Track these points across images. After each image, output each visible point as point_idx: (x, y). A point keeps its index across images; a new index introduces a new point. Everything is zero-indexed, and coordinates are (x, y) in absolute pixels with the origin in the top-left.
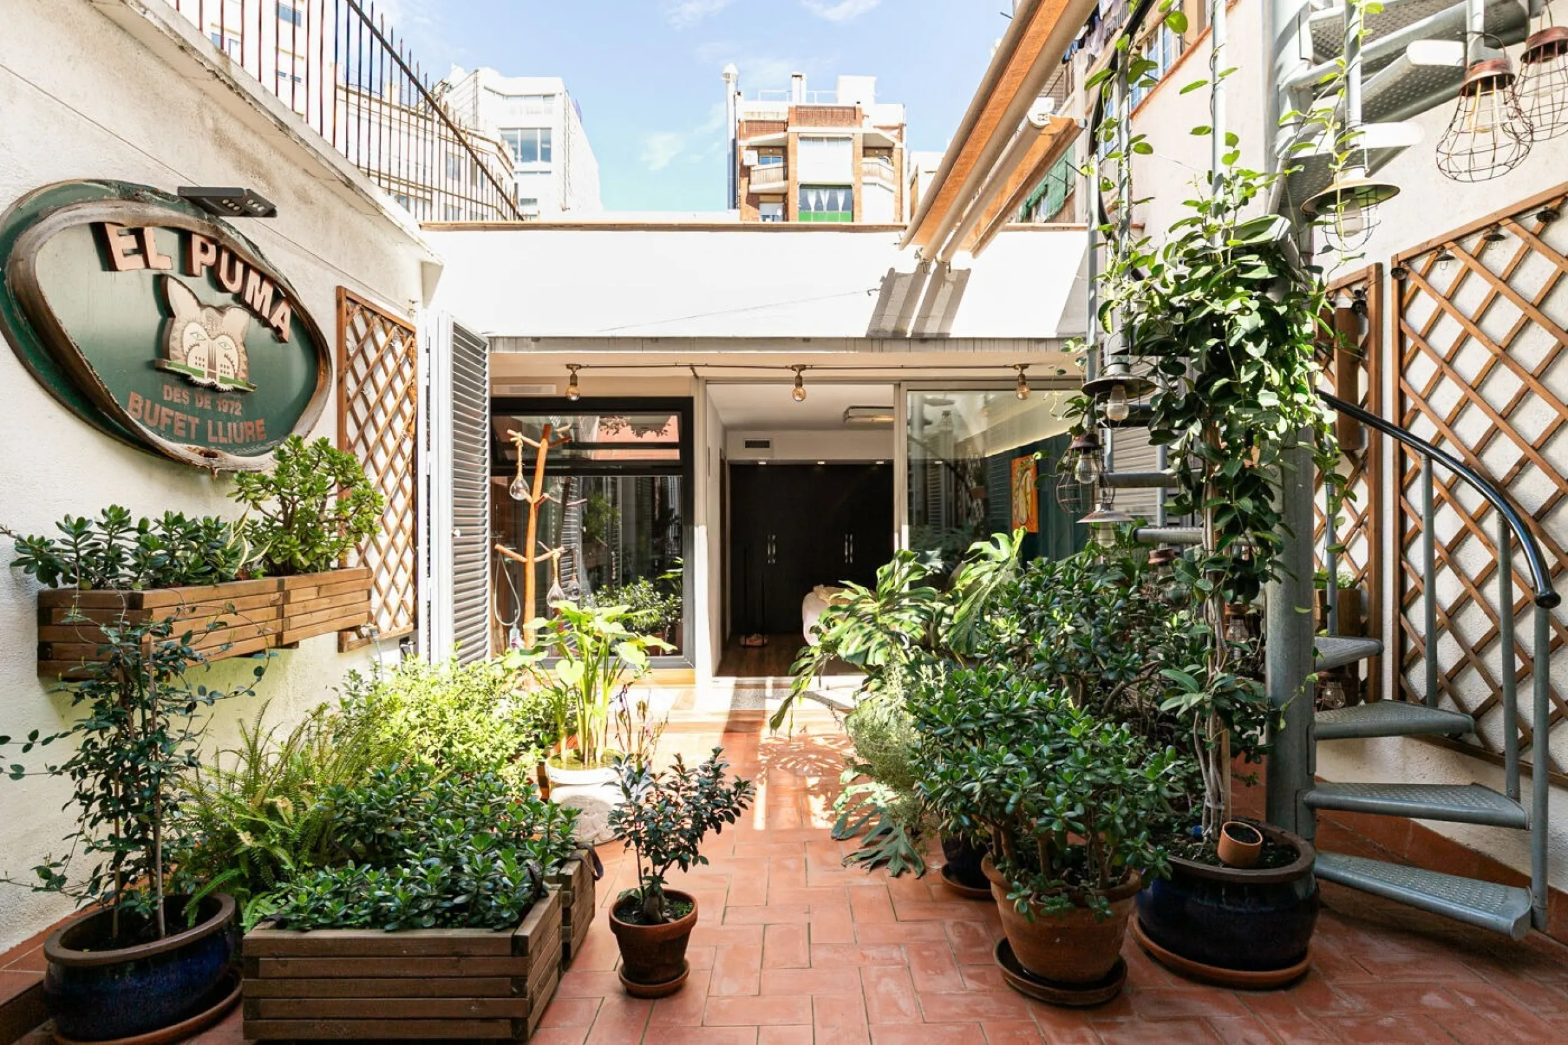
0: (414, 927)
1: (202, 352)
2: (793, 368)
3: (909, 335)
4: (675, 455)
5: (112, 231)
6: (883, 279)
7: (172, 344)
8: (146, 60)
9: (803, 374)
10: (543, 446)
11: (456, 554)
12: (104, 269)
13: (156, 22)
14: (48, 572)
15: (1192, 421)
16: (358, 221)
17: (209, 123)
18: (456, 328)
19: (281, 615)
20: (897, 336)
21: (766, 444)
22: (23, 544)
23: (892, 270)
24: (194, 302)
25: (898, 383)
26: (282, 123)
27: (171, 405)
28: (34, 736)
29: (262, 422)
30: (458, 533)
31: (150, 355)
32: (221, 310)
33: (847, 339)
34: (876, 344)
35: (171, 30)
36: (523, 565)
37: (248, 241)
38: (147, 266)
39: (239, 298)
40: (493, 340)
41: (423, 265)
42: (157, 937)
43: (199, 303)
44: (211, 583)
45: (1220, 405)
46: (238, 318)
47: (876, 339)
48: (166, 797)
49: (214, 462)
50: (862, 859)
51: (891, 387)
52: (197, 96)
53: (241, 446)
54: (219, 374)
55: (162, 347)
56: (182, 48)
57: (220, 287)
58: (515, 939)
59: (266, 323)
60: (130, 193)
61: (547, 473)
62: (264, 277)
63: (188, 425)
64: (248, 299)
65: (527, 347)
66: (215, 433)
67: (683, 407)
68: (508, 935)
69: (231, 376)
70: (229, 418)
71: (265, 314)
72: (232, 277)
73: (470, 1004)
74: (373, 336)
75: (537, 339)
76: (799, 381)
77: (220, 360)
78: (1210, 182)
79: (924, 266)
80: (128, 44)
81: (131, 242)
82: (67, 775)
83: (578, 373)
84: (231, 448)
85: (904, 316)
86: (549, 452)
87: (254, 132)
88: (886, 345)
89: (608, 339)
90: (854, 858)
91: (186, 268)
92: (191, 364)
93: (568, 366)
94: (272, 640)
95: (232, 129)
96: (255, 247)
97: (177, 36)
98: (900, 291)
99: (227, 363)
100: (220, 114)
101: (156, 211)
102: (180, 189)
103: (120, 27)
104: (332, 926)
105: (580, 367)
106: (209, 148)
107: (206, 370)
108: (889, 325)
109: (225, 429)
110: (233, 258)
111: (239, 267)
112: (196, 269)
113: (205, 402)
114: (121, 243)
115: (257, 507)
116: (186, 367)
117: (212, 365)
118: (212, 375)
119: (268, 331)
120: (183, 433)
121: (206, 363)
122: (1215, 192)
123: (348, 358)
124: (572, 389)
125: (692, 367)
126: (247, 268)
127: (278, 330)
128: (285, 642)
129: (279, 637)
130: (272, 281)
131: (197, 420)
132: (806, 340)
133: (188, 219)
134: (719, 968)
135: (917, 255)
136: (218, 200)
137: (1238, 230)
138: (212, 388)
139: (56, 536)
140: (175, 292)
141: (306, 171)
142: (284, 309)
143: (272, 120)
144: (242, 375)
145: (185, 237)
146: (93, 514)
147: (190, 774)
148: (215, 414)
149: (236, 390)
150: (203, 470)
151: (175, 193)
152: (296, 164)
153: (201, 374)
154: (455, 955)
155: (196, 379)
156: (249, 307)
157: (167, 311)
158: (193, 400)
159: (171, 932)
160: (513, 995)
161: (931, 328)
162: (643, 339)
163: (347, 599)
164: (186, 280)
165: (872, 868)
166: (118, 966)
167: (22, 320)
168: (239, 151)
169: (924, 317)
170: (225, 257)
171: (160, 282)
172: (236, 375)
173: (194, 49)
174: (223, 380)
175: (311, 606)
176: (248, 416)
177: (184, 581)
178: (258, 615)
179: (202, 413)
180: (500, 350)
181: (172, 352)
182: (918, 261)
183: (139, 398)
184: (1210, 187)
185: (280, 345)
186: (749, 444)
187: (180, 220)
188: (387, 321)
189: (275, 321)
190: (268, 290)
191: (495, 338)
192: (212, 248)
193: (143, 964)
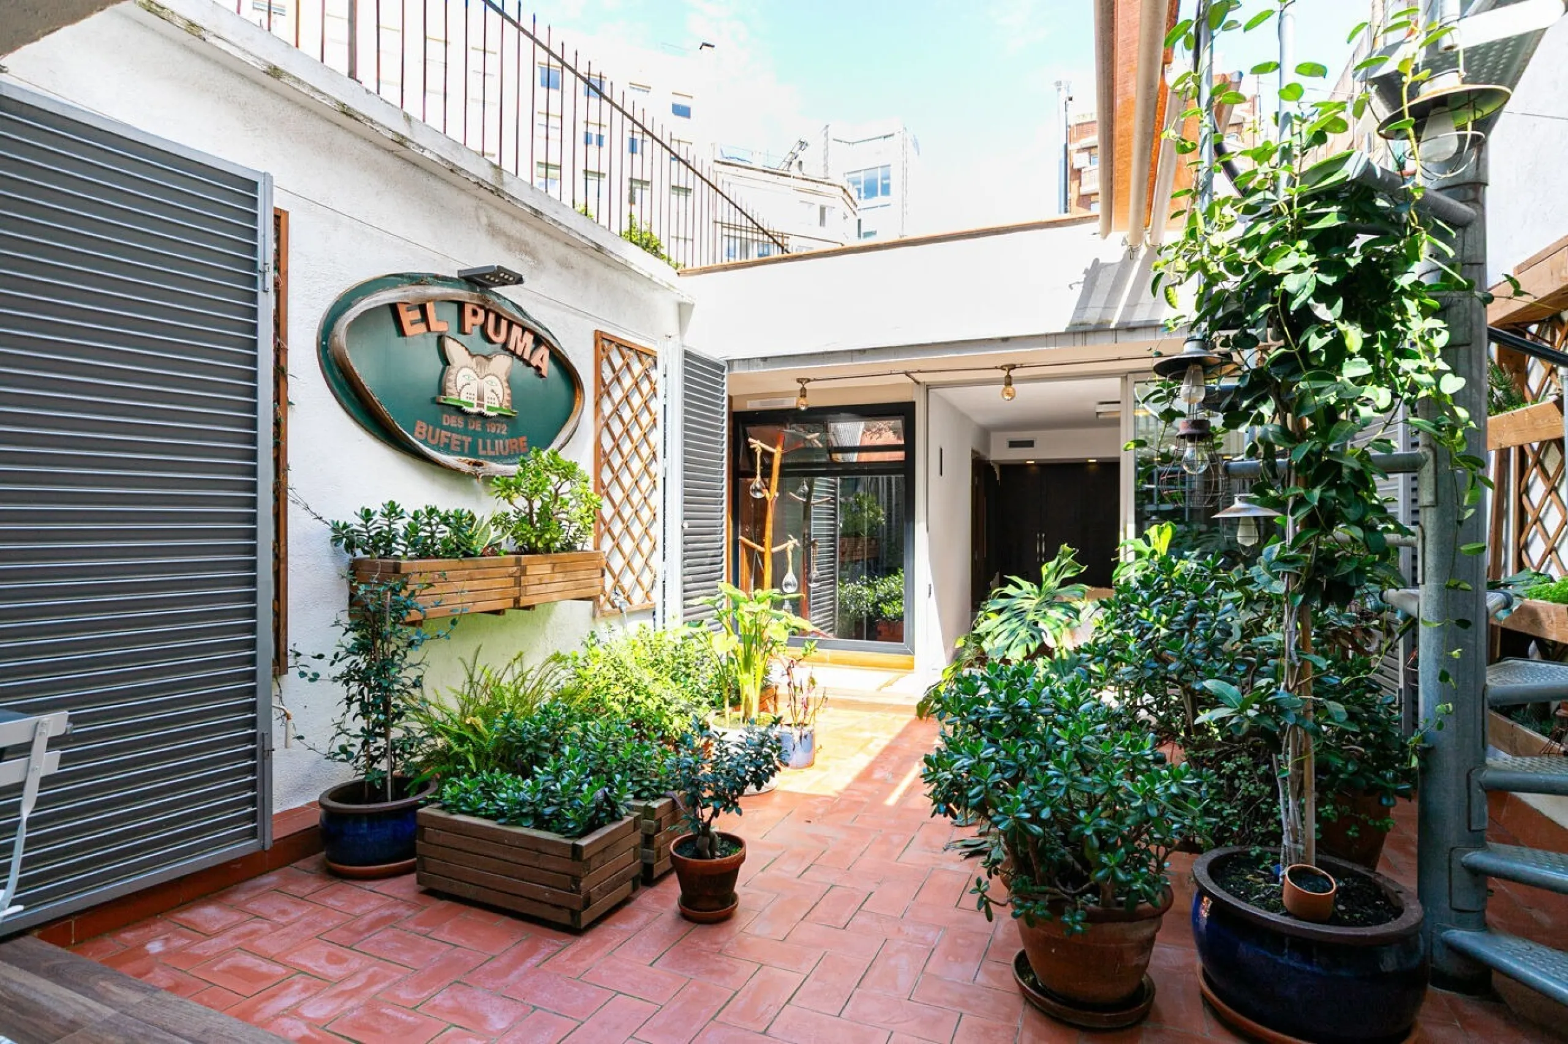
0: (519, 824)
1: (473, 389)
2: (1002, 368)
3: (1113, 326)
4: (899, 456)
5: (402, 310)
6: (1086, 272)
7: (449, 384)
8: (433, 183)
9: (1013, 373)
10: (777, 452)
11: (685, 543)
12: (399, 336)
13: (431, 157)
14: (350, 546)
15: (1264, 399)
16: (614, 276)
17: (484, 220)
18: (687, 354)
19: (518, 583)
20: (1100, 329)
21: (1030, 444)
22: (336, 528)
23: (1096, 261)
24: (466, 353)
25: (1125, 376)
26: (536, 211)
27: (448, 429)
28: (336, 655)
29: (524, 439)
30: (686, 525)
31: (433, 392)
32: (488, 358)
33: (1047, 335)
34: (1079, 337)
35: (442, 159)
36: (762, 555)
37: (513, 304)
38: (429, 329)
39: (505, 346)
40: (730, 363)
41: (680, 305)
42: (386, 801)
43: (470, 354)
44: (457, 557)
45: (1291, 380)
46: (502, 363)
47: (1080, 331)
48: (396, 706)
49: (479, 470)
50: (966, 846)
51: (1117, 381)
52: (474, 202)
53: (506, 457)
54: (486, 404)
55: (442, 390)
56: (452, 170)
57: (490, 341)
58: (575, 846)
59: (528, 364)
60: (416, 279)
61: (782, 474)
62: (525, 329)
63: (462, 443)
64: (511, 346)
65: (757, 365)
66: (485, 448)
67: (904, 412)
68: (570, 842)
69: (497, 406)
70: (497, 436)
71: (526, 356)
72: (497, 331)
73: (545, 891)
74: (628, 366)
75: (765, 359)
76: (1009, 381)
77: (487, 394)
78: (1276, 123)
79: (1132, 252)
80: (421, 177)
81: (417, 315)
82: (340, 682)
83: (807, 386)
84: (493, 459)
85: (1109, 305)
86: (783, 455)
87: (521, 221)
88: (1090, 338)
89: (823, 353)
90: (959, 844)
91: (461, 330)
92: (463, 398)
93: (799, 381)
94: (510, 602)
95: (503, 222)
96: (519, 309)
97: (449, 162)
98: (1105, 282)
99: (493, 395)
100: (492, 212)
101: (435, 290)
102: (459, 271)
103: (414, 164)
104: (474, 813)
105: (809, 380)
106: (484, 239)
107: (475, 402)
108: (1092, 316)
109: (493, 445)
110: (498, 318)
111: (504, 324)
112: (467, 329)
113: (477, 426)
114: (408, 317)
115: (511, 503)
116: (459, 401)
117: (481, 398)
118: (480, 405)
119: (532, 370)
120: (458, 449)
121: (476, 397)
122: (1281, 134)
123: (604, 385)
124: (802, 401)
125: (907, 374)
126: (510, 324)
127: (538, 368)
128: (522, 605)
129: (517, 601)
130: (532, 332)
131: (470, 439)
132: (1005, 340)
133: (462, 293)
134: (767, 911)
135: (1125, 241)
136: (483, 276)
137: (1303, 175)
138: (481, 415)
139: (356, 523)
140: (452, 347)
141: (567, 244)
142: (544, 351)
143: (528, 210)
144: (506, 404)
145: (461, 305)
146: (377, 507)
147: (416, 692)
148: (485, 435)
149: (500, 415)
150: (470, 475)
151: (456, 276)
152: (558, 240)
153: (471, 405)
154: (537, 850)
155: (466, 408)
156: (513, 353)
157: (446, 362)
158: (466, 424)
159: (393, 800)
160: (572, 891)
161: (1140, 316)
162: (852, 351)
163: (581, 575)
164: (461, 338)
165: (967, 857)
166: (358, 816)
167: (339, 376)
168: (509, 237)
169: (1132, 305)
170: (492, 317)
171: (440, 339)
172: (501, 404)
173: (461, 169)
174: (489, 408)
175: (546, 580)
176: (514, 434)
177: (436, 555)
178: (497, 583)
179: (475, 435)
180: (737, 370)
181: (448, 390)
182: (1126, 248)
183: (424, 424)
184: (1277, 130)
185: (541, 380)
186: (1013, 444)
187: (454, 295)
188: (640, 353)
189: (535, 361)
190: (529, 338)
191: (733, 361)
192: (481, 313)
193: (372, 816)
